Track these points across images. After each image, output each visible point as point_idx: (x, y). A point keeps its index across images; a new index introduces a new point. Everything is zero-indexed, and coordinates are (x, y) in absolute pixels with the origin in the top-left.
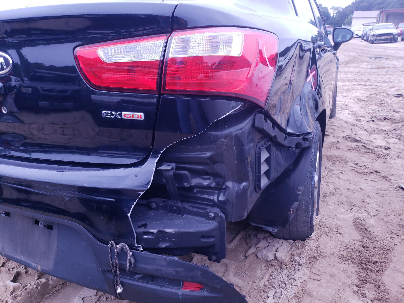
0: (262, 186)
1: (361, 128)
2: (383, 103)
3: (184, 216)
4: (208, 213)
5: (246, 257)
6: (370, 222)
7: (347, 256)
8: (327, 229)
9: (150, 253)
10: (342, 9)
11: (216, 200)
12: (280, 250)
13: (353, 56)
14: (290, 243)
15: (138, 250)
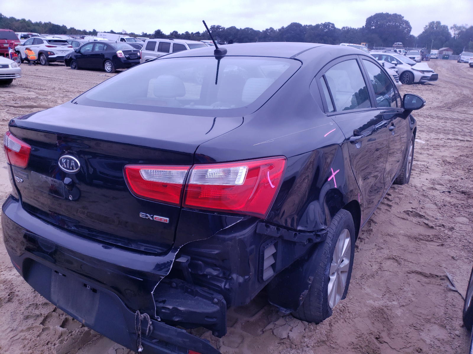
0: (264, 278)
1: (431, 201)
2: (471, 169)
3: (196, 298)
4: (213, 299)
5: (263, 332)
6: (396, 312)
7: (357, 344)
8: (348, 314)
9: (165, 324)
10: (466, 29)
11: (223, 287)
12: (295, 330)
13: (465, 95)
14: (305, 325)
15: (157, 321)
